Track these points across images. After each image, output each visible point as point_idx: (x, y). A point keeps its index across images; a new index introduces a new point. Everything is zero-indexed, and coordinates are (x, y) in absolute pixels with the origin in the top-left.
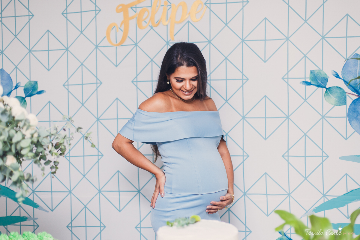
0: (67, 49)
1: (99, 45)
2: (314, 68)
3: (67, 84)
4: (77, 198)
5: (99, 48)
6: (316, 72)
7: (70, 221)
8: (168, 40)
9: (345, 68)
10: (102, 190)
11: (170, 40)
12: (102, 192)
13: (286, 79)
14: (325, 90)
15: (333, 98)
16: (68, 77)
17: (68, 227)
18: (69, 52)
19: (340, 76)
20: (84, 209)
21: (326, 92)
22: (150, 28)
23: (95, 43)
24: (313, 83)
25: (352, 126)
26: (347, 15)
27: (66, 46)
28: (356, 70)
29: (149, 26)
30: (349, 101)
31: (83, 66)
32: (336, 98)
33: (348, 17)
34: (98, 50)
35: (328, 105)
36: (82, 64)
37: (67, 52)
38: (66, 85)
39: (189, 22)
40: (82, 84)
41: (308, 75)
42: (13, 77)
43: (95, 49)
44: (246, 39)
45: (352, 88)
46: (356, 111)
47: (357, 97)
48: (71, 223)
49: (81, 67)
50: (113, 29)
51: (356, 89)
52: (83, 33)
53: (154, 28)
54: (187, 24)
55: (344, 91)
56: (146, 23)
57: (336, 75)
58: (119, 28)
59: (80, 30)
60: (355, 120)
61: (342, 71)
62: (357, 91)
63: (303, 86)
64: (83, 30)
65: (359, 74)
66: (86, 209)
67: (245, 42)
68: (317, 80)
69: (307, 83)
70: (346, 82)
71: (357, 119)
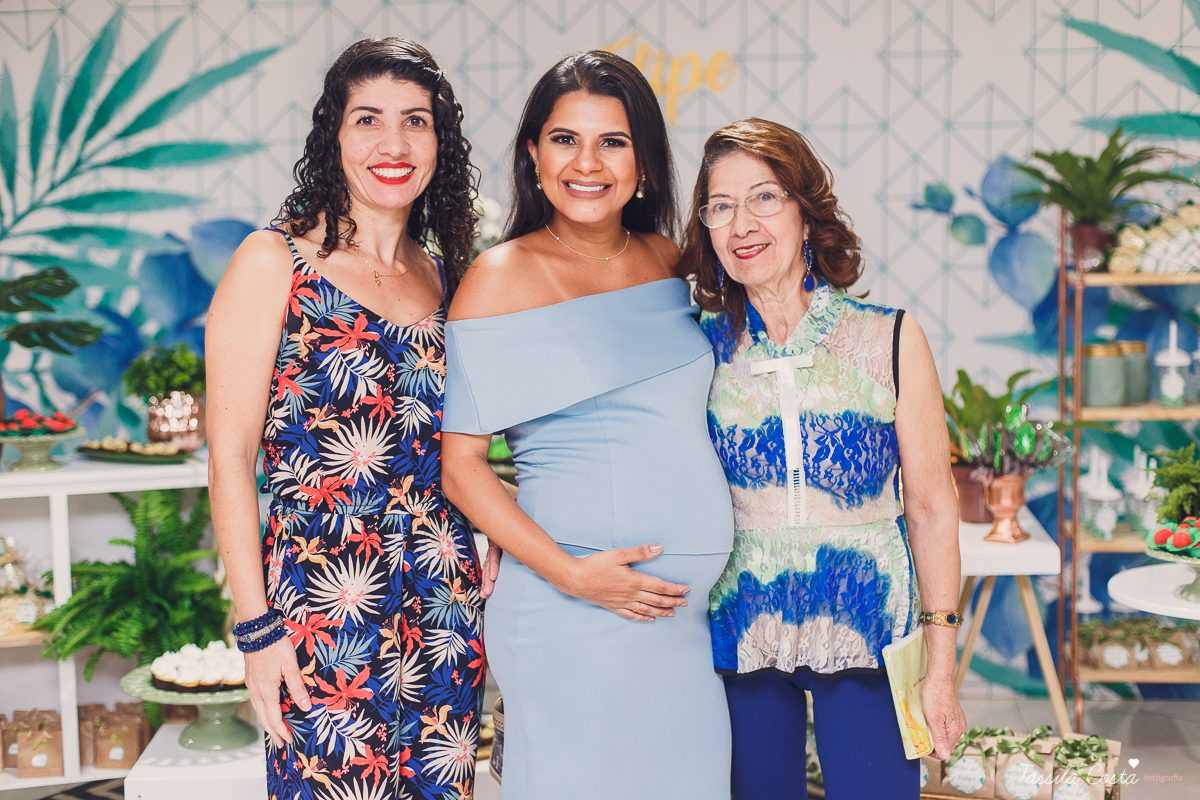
2: (933, 181)
6: (935, 188)
9: (985, 181)
13: (882, 197)
14: (950, 218)
21: (953, 223)
24: (929, 205)
25: (997, 284)
28: (1007, 184)
30: (992, 240)
32: (969, 232)
35: (955, 246)
41: (921, 192)
46: (1006, 258)
47: (1005, 232)
55: (983, 223)
57: (969, 192)
60: (1003, 273)
61: (980, 186)
63: (911, 212)
68: (938, 200)
69: (917, 207)
70: (988, 205)
71: (1005, 270)
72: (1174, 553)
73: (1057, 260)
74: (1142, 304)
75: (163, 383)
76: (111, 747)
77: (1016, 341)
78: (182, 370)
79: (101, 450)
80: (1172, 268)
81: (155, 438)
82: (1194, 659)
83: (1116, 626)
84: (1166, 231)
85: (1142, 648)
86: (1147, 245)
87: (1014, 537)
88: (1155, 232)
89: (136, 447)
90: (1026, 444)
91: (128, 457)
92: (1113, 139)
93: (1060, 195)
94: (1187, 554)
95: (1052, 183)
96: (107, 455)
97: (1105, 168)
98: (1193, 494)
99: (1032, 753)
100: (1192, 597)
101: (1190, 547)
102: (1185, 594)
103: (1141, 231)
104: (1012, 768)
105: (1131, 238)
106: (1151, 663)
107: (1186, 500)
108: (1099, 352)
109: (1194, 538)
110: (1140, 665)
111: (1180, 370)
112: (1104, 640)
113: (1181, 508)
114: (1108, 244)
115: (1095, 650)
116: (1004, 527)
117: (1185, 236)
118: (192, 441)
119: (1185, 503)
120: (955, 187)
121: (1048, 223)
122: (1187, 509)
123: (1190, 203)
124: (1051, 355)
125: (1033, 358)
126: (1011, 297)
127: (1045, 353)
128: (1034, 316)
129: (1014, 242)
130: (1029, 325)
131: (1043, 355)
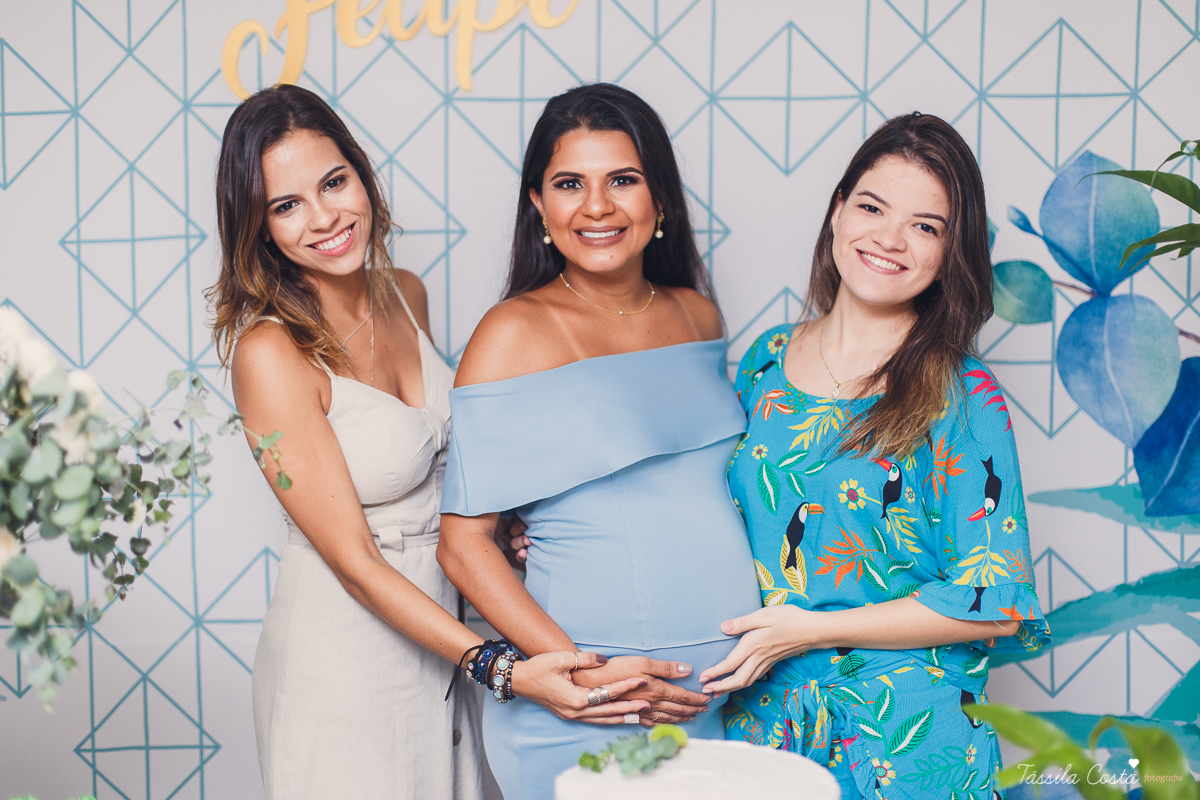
0: (75, 112)
1: (196, 101)
3: (73, 237)
4: (114, 648)
5: (195, 109)
7: (88, 731)
8: (451, 89)
9: (1049, 199)
10: (208, 617)
11: (457, 90)
12: (210, 627)
16: (78, 212)
17: (78, 750)
18: (81, 123)
19: (1035, 225)
20: (141, 686)
22: (383, 44)
23: (180, 93)
25: (1069, 391)
26: (1061, 22)
27: (72, 101)
28: (1087, 207)
29: (382, 36)
30: (1063, 310)
31: (136, 176)
32: (1019, 297)
33: (1065, 29)
34: (191, 118)
36: (132, 168)
37: (73, 122)
38: (71, 242)
39: (523, 27)
40: (133, 240)
43: (181, 116)
44: (724, 94)
45: (1072, 266)
46: (1085, 344)
47: (1086, 298)
48: (91, 736)
49: (127, 176)
50: (246, 42)
51: (1085, 268)
52: (136, 53)
53: (397, 44)
54: (518, 35)
55: (1045, 277)
56: (370, 24)
57: (1021, 223)
58: (272, 41)
59: (125, 44)
60: (1080, 372)
61: (1041, 211)
62: (1086, 277)
64: (134, 42)
65: (1095, 219)
66: (150, 686)
67: (722, 103)
70: (1053, 247)
71: (1085, 368)
73: (1190, 350)
77: (1107, 497)
121: (1170, 282)
124: (1168, 528)
125: (1135, 532)
126: (1095, 418)
127: (1157, 520)
128: (1135, 451)
129: (1102, 316)
130: (1127, 471)
131: (1153, 526)
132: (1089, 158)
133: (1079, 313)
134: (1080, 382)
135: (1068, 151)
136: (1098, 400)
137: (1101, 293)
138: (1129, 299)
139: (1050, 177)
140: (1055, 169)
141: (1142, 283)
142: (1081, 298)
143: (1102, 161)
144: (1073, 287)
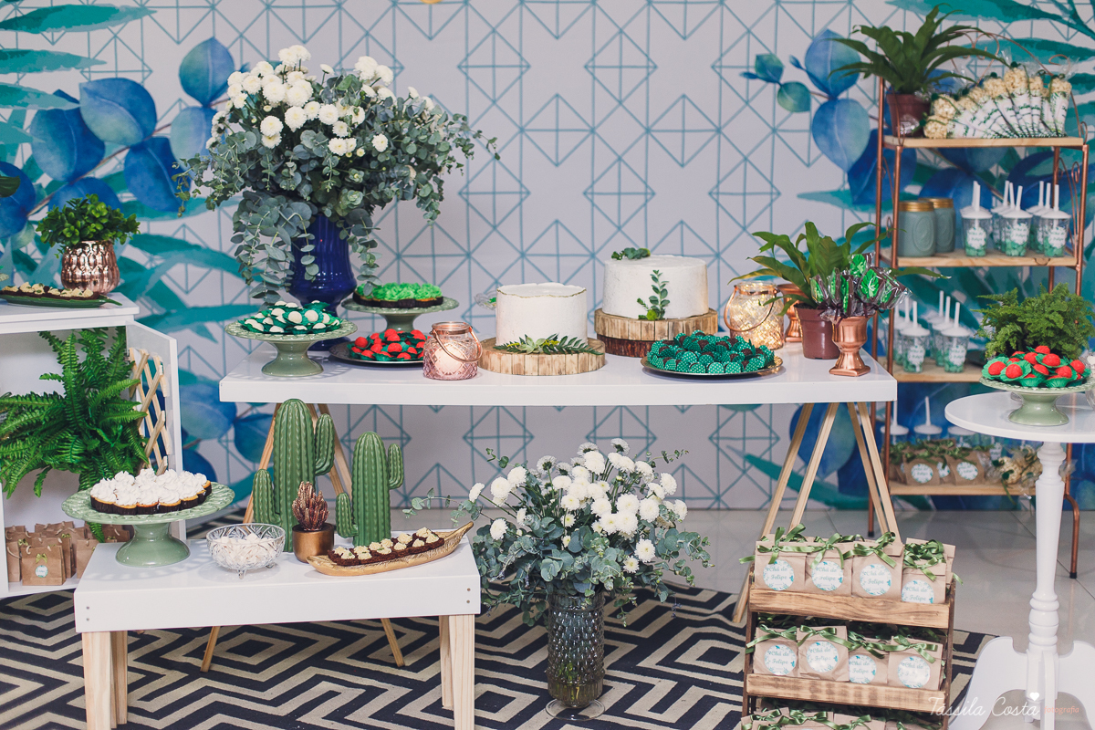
0: (340, 5)
2: (763, 51)
3: (338, 67)
5: (399, 5)
6: (765, 58)
9: (809, 52)
10: (403, 254)
12: (403, 258)
13: (717, 67)
14: (778, 87)
15: (790, 101)
16: (339, 55)
18: (342, 10)
19: (802, 64)
21: (780, 91)
24: (759, 75)
25: (817, 145)
28: (827, 55)
30: (815, 106)
31: (370, 40)
32: (795, 99)
34: (396, 9)
35: (782, 112)
36: (367, 34)
37: (338, 11)
38: (337, 69)
41: (752, 62)
42: (234, 52)
43: (392, 8)
45: (820, 85)
46: (825, 122)
47: (826, 100)
49: (365, 38)
51: (825, 85)
55: (807, 90)
57: (795, 64)
60: (823, 135)
61: (805, 58)
62: (826, 90)
63: (744, 80)
65: (831, 61)
68: (767, 70)
69: (750, 76)
70: (811, 76)
71: (825, 134)
72: (1007, 383)
73: (874, 125)
74: (944, 165)
75: (78, 233)
76: (36, 564)
77: (834, 196)
78: (95, 220)
79: (20, 293)
80: (978, 134)
81: (70, 283)
82: (988, 475)
83: (922, 447)
84: (973, 100)
85: (943, 467)
86: (958, 113)
87: (856, 370)
88: (964, 101)
89: (54, 292)
90: (871, 290)
91: (46, 300)
92: (930, 17)
93: (879, 66)
94: (1018, 383)
95: (873, 55)
96: (25, 298)
97: (922, 43)
98: (1018, 332)
99: (884, 556)
100: (1021, 421)
101: (1022, 377)
102: (1014, 418)
103: (952, 100)
104: (867, 569)
105: (943, 107)
106: (952, 479)
107: (1012, 337)
108: (914, 207)
109: (1024, 370)
110: (942, 481)
111: (983, 223)
112: (911, 459)
113: (1007, 343)
114: (923, 112)
115: (904, 467)
116: (848, 361)
117: (990, 106)
118: (106, 286)
119: (1011, 340)
120: (783, 58)
121: (866, 92)
122: (1013, 345)
123: (994, 75)
124: (863, 210)
125: (848, 213)
126: (829, 158)
127: (858, 208)
128: (849, 174)
129: (833, 109)
130: (844, 182)
131: (856, 210)
132: (828, 32)
133: (823, 107)
134: (823, 141)
135: (818, 29)
136: (831, 149)
137: (833, 98)
138: (847, 101)
139: (809, 42)
140: (812, 38)
141: (852, 93)
142: (823, 100)
143: (834, 34)
144: (820, 95)
